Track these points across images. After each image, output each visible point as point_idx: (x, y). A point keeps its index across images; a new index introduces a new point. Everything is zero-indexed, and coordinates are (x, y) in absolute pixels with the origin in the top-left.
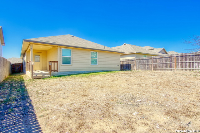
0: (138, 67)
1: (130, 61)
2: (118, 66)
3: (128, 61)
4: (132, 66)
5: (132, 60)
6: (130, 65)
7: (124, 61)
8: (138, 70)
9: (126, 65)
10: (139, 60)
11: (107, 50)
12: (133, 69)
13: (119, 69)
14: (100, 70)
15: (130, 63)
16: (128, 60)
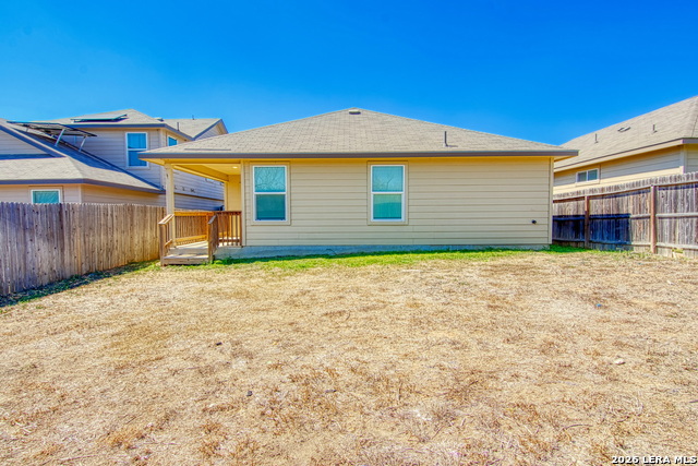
0: (666, 233)
1: (627, 193)
2: (534, 227)
3: (616, 195)
4: (636, 226)
5: (639, 191)
6: (627, 216)
7: (595, 197)
8: (666, 253)
9: (608, 217)
10: (676, 188)
11: (461, 148)
12: (642, 239)
13: (545, 241)
14: (416, 242)
15: (628, 206)
16: (617, 187)
